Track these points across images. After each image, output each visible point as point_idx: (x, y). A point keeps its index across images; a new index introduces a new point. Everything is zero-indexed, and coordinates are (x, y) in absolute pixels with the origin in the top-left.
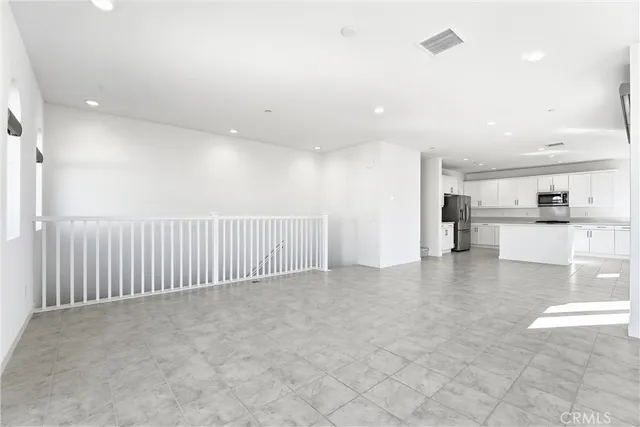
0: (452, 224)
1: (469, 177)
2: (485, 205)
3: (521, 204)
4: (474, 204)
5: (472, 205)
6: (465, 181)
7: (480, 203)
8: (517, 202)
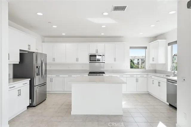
0: (27, 81)
1: (46, 39)
2: (57, 61)
3: (80, 61)
4: (49, 60)
5: (48, 61)
6: (43, 42)
7: (54, 59)
8: (77, 60)
